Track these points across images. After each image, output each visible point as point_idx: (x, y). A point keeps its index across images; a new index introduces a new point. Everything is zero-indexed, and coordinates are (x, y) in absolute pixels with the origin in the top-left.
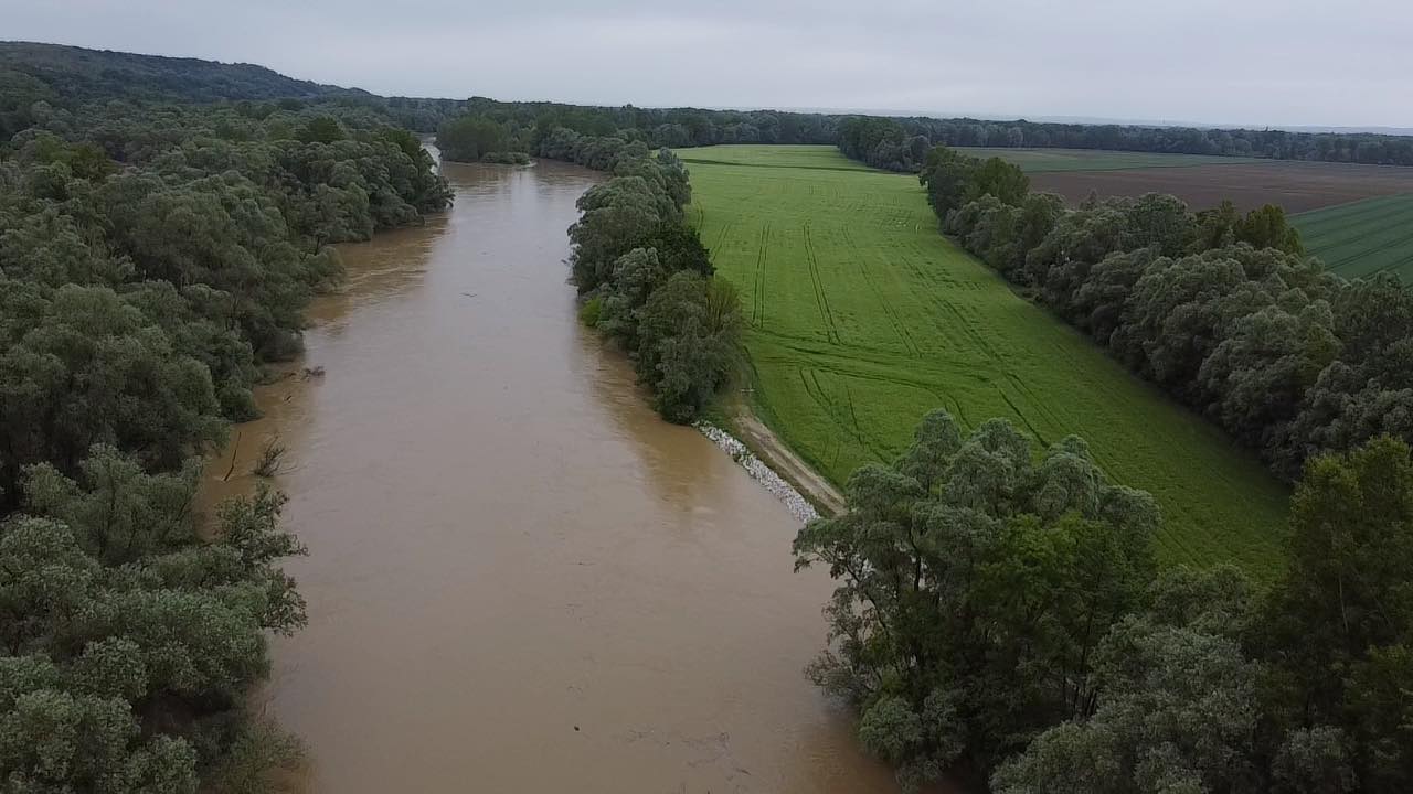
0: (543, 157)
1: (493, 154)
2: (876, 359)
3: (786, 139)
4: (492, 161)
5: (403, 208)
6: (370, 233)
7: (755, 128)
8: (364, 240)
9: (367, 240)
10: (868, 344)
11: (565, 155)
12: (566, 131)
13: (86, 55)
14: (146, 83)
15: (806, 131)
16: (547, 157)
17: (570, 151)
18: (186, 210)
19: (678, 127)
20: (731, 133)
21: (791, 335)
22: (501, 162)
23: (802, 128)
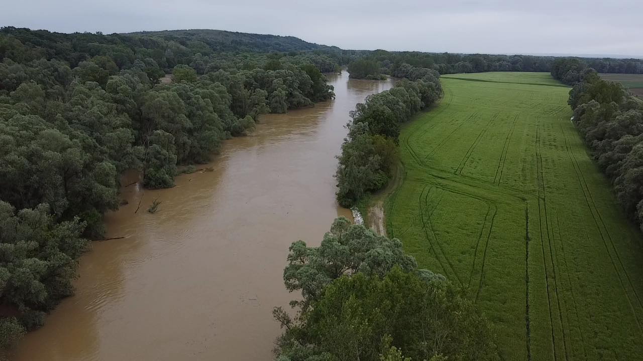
0: (396, 77)
1: (371, 76)
2: (471, 184)
3: (525, 69)
4: (370, 78)
5: (304, 99)
6: (286, 109)
7: (509, 63)
8: (283, 113)
9: (284, 113)
10: (474, 176)
11: (405, 76)
12: (407, 65)
13: (228, 34)
14: (247, 45)
15: (537, 65)
16: (397, 77)
17: (407, 74)
18: (160, 99)
19: (467, 64)
20: (496, 66)
21: (437, 168)
22: (374, 79)
23: (535, 64)
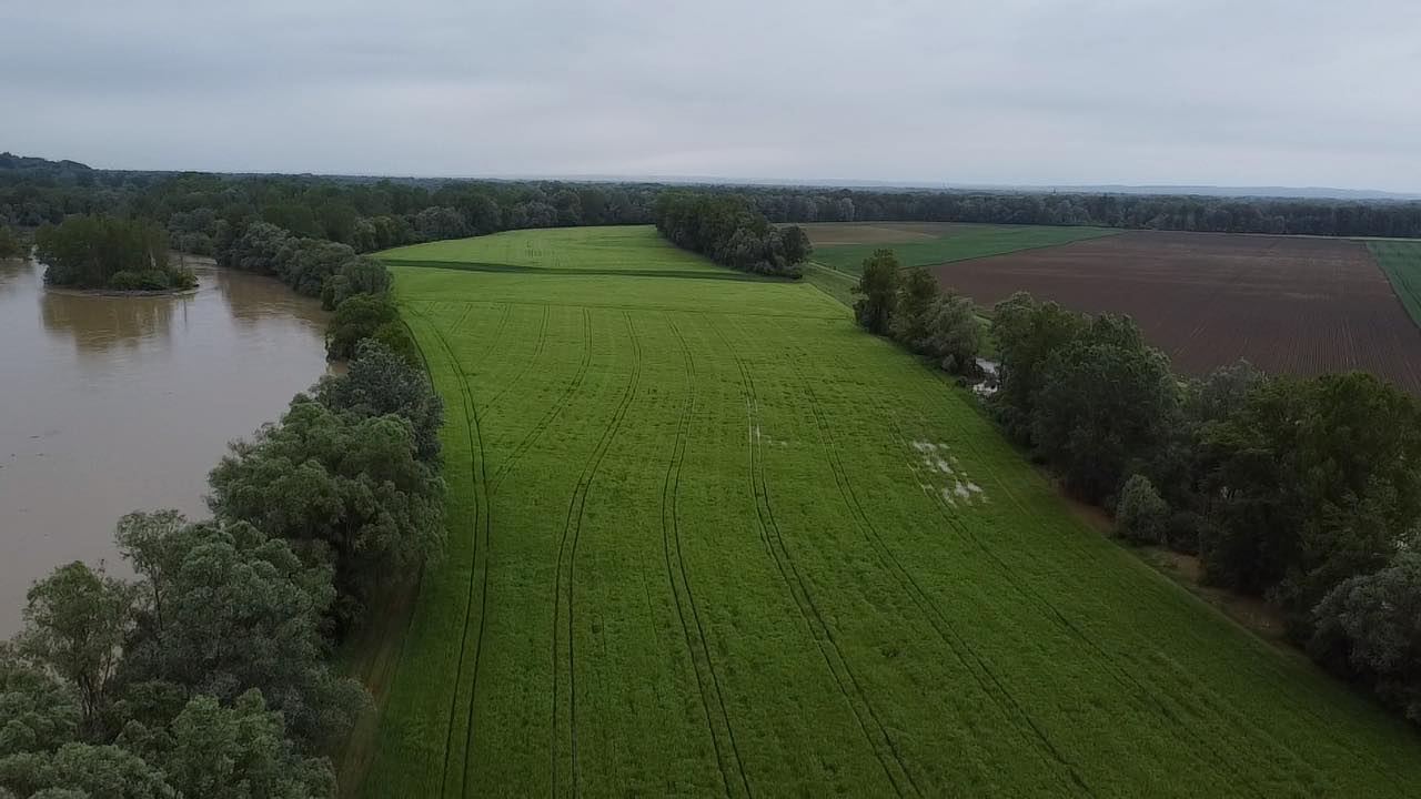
1: (127, 275)
4: (125, 286)
7: (551, 207)
11: (267, 266)
12: (268, 227)
15: (611, 208)
17: (273, 260)
22: (142, 286)
23: (608, 205)
